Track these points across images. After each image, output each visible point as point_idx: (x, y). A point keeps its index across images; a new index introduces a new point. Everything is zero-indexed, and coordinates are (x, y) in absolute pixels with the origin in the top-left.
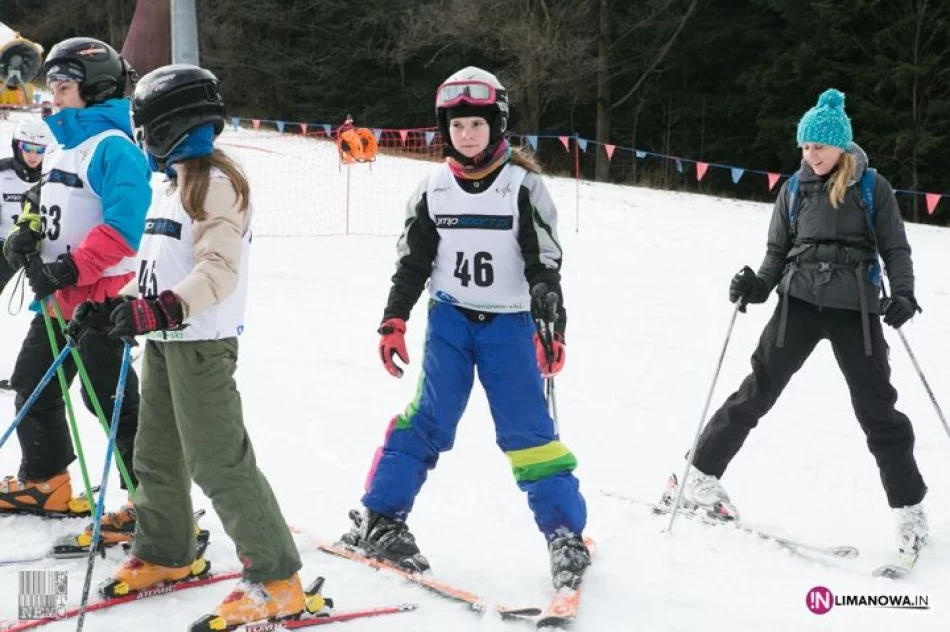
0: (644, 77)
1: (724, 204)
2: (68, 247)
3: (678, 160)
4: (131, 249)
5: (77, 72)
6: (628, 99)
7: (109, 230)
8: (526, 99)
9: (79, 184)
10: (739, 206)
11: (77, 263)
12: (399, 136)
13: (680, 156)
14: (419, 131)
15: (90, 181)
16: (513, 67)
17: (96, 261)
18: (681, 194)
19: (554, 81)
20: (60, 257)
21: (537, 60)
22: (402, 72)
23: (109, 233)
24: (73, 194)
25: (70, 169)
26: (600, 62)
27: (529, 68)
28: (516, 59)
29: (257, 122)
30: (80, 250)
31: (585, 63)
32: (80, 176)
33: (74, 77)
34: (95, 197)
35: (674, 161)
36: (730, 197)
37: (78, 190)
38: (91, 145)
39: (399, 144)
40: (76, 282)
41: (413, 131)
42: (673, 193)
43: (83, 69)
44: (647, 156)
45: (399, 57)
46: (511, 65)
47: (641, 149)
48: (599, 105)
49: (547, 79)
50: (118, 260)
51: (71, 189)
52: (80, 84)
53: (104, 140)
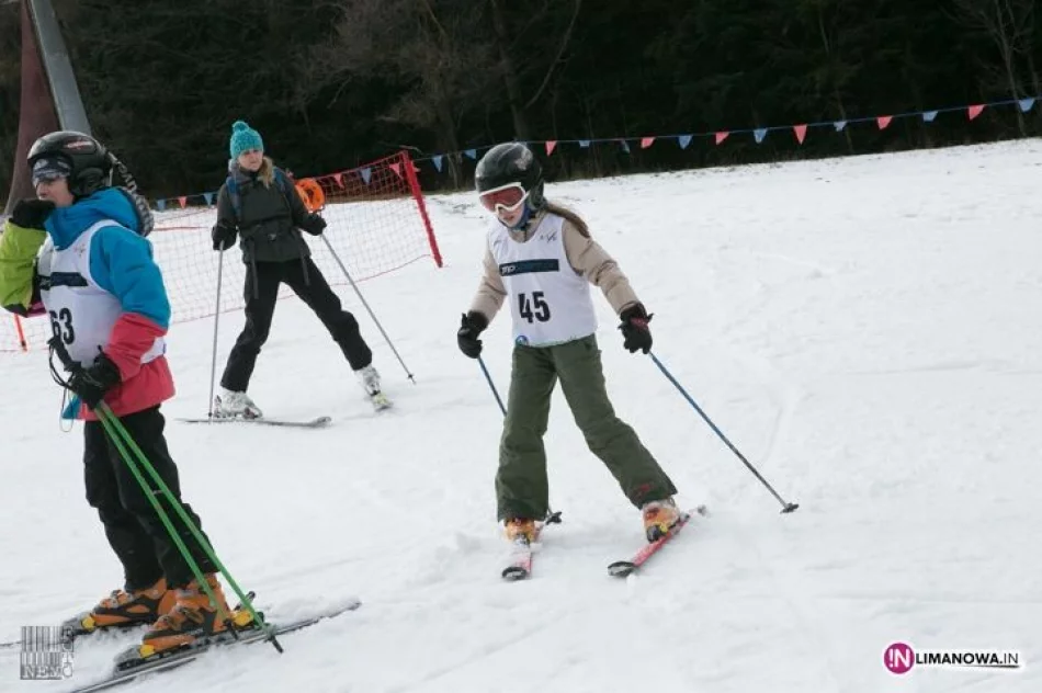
0: (551, 69)
1: (663, 178)
2: (100, 348)
3: (623, 141)
4: (162, 329)
5: (66, 166)
6: (540, 96)
7: (133, 317)
8: (438, 119)
9: (83, 282)
10: (679, 176)
11: (113, 358)
12: (333, 180)
13: (624, 137)
14: (355, 170)
15: (93, 277)
16: (419, 88)
17: (131, 352)
18: (617, 178)
19: (463, 93)
20: (96, 360)
21: (441, 75)
22: (306, 118)
23: (133, 320)
24: (78, 293)
25: (71, 269)
26: (504, 63)
27: (436, 86)
28: (419, 80)
29: (183, 200)
30: (111, 346)
31: (490, 68)
32: (83, 274)
33: (64, 170)
34: (102, 293)
35: (619, 143)
36: (666, 170)
37: (83, 288)
38: (86, 240)
39: (337, 188)
40: (120, 377)
41: (348, 172)
42: (610, 179)
43: (70, 161)
44: (591, 144)
45: (300, 103)
46: (416, 87)
47: (584, 139)
48: (513, 107)
49: (456, 92)
50: (151, 343)
51: (76, 289)
52: (68, 178)
53: (97, 233)
